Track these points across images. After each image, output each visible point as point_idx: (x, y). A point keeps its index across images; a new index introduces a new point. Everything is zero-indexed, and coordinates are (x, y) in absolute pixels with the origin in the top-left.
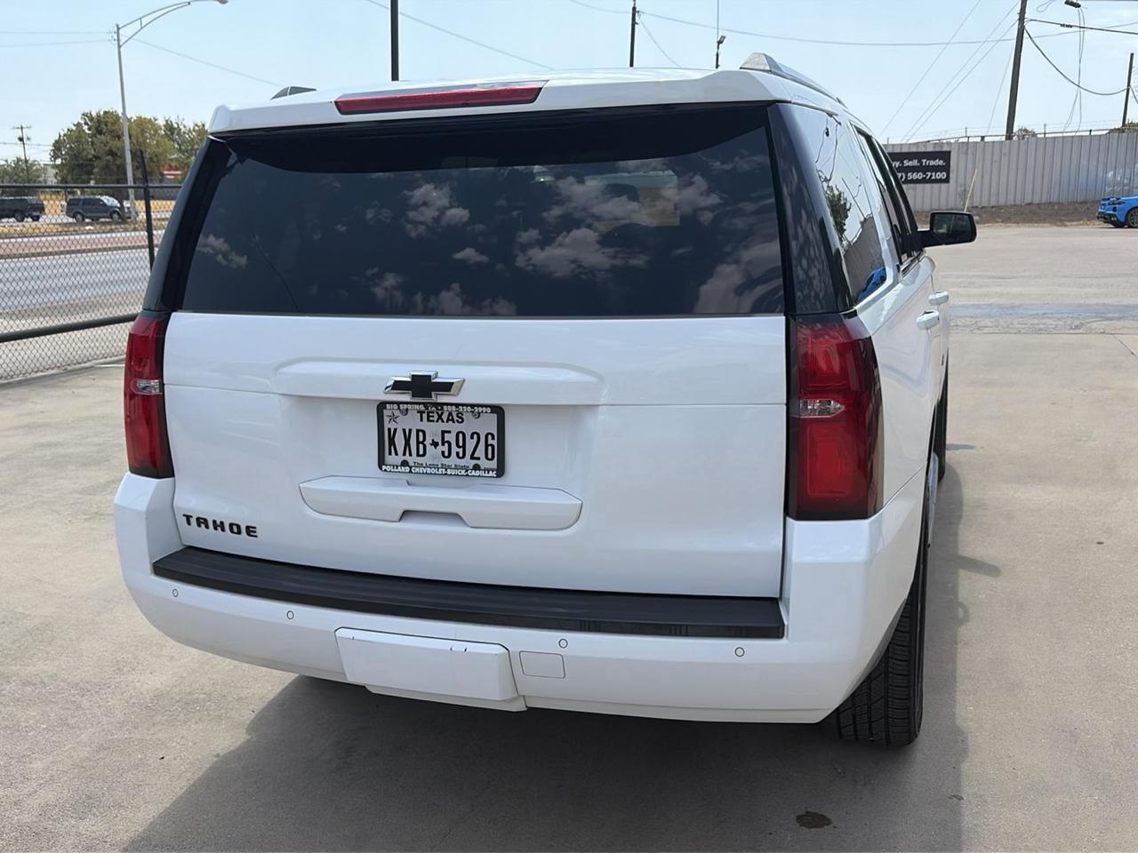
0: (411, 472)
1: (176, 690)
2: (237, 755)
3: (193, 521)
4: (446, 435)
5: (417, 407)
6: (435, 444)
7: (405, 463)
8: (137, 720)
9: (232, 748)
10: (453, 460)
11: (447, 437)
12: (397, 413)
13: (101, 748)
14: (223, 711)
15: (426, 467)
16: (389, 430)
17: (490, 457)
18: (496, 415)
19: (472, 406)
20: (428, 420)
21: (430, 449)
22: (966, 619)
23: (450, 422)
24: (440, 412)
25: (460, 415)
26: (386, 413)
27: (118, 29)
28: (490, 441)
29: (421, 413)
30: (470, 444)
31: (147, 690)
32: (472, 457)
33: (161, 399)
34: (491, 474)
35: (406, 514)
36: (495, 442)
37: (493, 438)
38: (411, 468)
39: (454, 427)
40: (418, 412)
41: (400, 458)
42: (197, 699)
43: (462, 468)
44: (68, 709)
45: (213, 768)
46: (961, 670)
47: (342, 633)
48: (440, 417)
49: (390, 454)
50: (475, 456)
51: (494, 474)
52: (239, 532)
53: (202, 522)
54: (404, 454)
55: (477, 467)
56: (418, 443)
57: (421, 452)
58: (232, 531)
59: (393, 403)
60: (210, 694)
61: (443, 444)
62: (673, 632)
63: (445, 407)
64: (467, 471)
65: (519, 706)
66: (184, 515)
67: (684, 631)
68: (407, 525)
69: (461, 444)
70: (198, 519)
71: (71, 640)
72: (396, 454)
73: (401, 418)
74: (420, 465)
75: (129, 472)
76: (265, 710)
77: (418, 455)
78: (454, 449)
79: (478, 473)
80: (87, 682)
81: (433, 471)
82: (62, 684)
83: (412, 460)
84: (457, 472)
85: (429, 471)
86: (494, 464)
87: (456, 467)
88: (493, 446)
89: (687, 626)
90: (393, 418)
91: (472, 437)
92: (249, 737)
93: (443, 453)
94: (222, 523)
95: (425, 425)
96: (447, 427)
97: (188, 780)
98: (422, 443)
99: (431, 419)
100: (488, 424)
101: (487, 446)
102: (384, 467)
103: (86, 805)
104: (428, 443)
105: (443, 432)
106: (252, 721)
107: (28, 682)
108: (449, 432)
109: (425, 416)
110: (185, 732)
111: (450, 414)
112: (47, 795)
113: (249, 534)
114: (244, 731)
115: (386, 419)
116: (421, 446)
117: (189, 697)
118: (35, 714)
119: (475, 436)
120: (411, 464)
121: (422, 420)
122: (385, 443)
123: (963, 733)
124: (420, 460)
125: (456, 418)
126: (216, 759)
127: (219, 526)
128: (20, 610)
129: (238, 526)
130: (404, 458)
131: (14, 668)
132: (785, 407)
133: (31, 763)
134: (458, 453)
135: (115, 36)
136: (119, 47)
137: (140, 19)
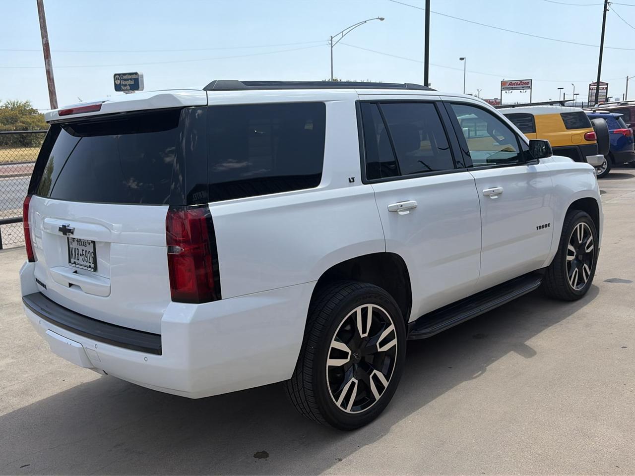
0: (75, 266)
4: (83, 251)
6: (81, 255)
7: (75, 263)
10: (85, 263)
11: (83, 253)
16: (71, 247)
17: (93, 262)
18: (93, 245)
21: (80, 257)
25: (85, 243)
26: (70, 240)
27: (332, 38)
30: (89, 256)
35: (70, 285)
36: (94, 256)
37: (93, 254)
39: (84, 248)
40: (76, 241)
41: (74, 260)
43: (87, 266)
47: (47, 331)
49: (71, 258)
50: (90, 261)
51: (93, 270)
55: (90, 267)
56: (77, 254)
57: (78, 259)
62: (125, 346)
63: (82, 240)
68: (70, 290)
69: (86, 256)
74: (78, 264)
75: (27, 260)
79: (90, 269)
81: (81, 267)
84: (86, 268)
85: (79, 267)
86: (94, 266)
90: (72, 243)
93: (83, 259)
95: (78, 247)
99: (80, 244)
100: (91, 248)
101: (92, 257)
102: (69, 264)
109: (78, 242)
115: (70, 243)
119: (89, 253)
121: (77, 245)
122: (70, 253)
124: (78, 262)
132: (167, 248)
134: (86, 260)
135: (330, 42)
136: (332, 47)
137: (342, 32)
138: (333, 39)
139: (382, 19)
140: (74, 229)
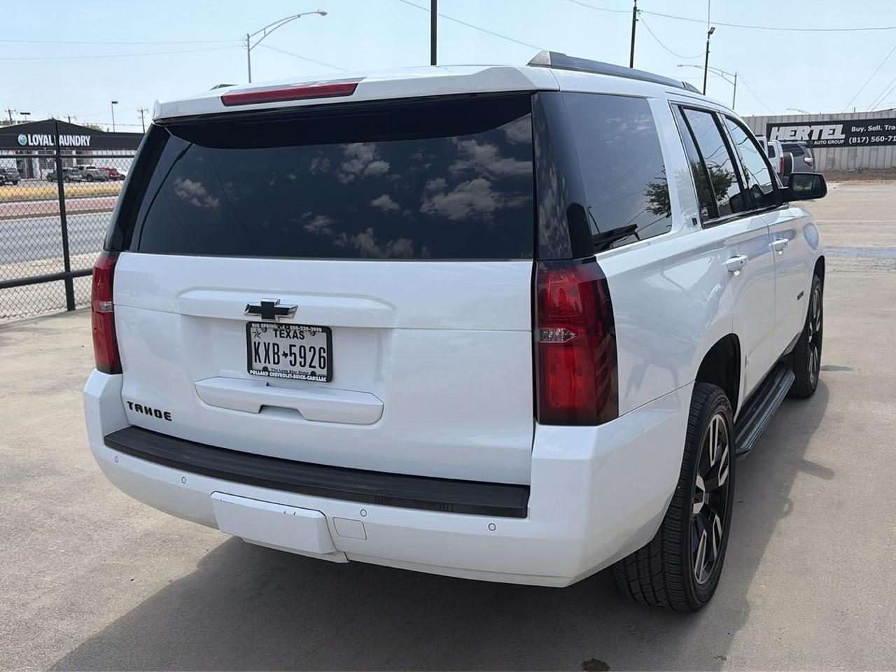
0: (269, 376)
1: (161, 531)
2: (183, 583)
3: (133, 406)
4: (293, 348)
5: (272, 326)
6: (285, 355)
7: (265, 369)
8: (126, 551)
9: (182, 577)
10: (297, 368)
11: (294, 350)
12: (260, 330)
13: (94, 570)
14: (186, 549)
15: (280, 372)
16: (255, 343)
17: (322, 366)
18: (325, 334)
19: (309, 326)
20: (281, 337)
21: (282, 358)
22: (787, 513)
23: (295, 338)
24: (288, 330)
25: (301, 332)
26: (253, 330)
27: (249, 37)
28: (323, 354)
29: (276, 330)
30: (309, 355)
31: (140, 530)
32: (311, 366)
33: (112, 315)
34: (322, 379)
35: (263, 408)
36: (325, 355)
37: (324, 352)
38: (269, 372)
39: (298, 342)
40: (274, 330)
41: (263, 365)
42: (172, 539)
43: (303, 374)
44: (83, 540)
45: (165, 590)
46: (767, 555)
47: (216, 496)
48: (288, 335)
49: (256, 361)
50: (312, 365)
51: (324, 379)
52: (161, 417)
53: (138, 407)
54: (265, 362)
55: (313, 374)
56: (274, 353)
57: (276, 361)
58: (156, 415)
59: (256, 323)
60: (182, 536)
61: (291, 356)
62: (446, 509)
63: (291, 327)
64: (306, 376)
65: (340, 559)
66: (128, 402)
67: (450, 508)
68: (264, 416)
69: (303, 356)
70: (136, 405)
71: (103, 490)
72: (260, 362)
73: (262, 334)
74: (276, 371)
75: (96, 369)
76: (216, 550)
77: (274, 363)
78: (299, 359)
79: (314, 378)
80: (103, 521)
81: (284, 375)
82: (86, 522)
83: (271, 366)
84: (300, 377)
85: (281, 375)
86: (324, 372)
87: (300, 373)
88: (324, 357)
89: (453, 504)
90: (257, 334)
91: (310, 351)
92: (197, 569)
93: (291, 361)
94: (150, 409)
95: (278, 340)
96: (294, 341)
97: (144, 597)
98: (277, 353)
99: (282, 335)
100: (320, 341)
101: (320, 357)
102: (251, 371)
103: (70, 609)
104: (281, 353)
105: (291, 346)
106: (204, 558)
107: (64, 518)
108: (295, 346)
109: (278, 333)
110: (154, 562)
111: (295, 332)
112: (46, 601)
113: (166, 418)
114: (196, 564)
115: (253, 335)
116: (276, 356)
117: (167, 537)
118: (59, 542)
119: (312, 349)
120: (270, 370)
121: (276, 336)
122: (252, 353)
123: (749, 606)
124: (276, 367)
125: (299, 336)
126: (169, 584)
127: (148, 411)
128: (78, 466)
129: (160, 412)
130: (265, 365)
131: (59, 508)
132: (531, 333)
133: (44, 577)
134: (301, 362)
135: (246, 43)
136: (249, 50)
137: (264, 29)
138: (250, 39)
139: (323, 14)
140: (296, 307)
